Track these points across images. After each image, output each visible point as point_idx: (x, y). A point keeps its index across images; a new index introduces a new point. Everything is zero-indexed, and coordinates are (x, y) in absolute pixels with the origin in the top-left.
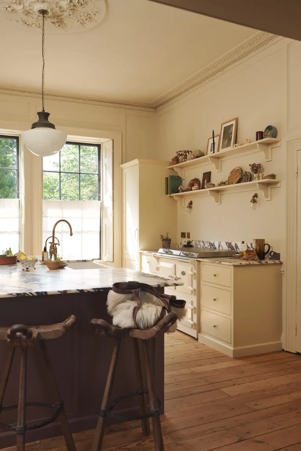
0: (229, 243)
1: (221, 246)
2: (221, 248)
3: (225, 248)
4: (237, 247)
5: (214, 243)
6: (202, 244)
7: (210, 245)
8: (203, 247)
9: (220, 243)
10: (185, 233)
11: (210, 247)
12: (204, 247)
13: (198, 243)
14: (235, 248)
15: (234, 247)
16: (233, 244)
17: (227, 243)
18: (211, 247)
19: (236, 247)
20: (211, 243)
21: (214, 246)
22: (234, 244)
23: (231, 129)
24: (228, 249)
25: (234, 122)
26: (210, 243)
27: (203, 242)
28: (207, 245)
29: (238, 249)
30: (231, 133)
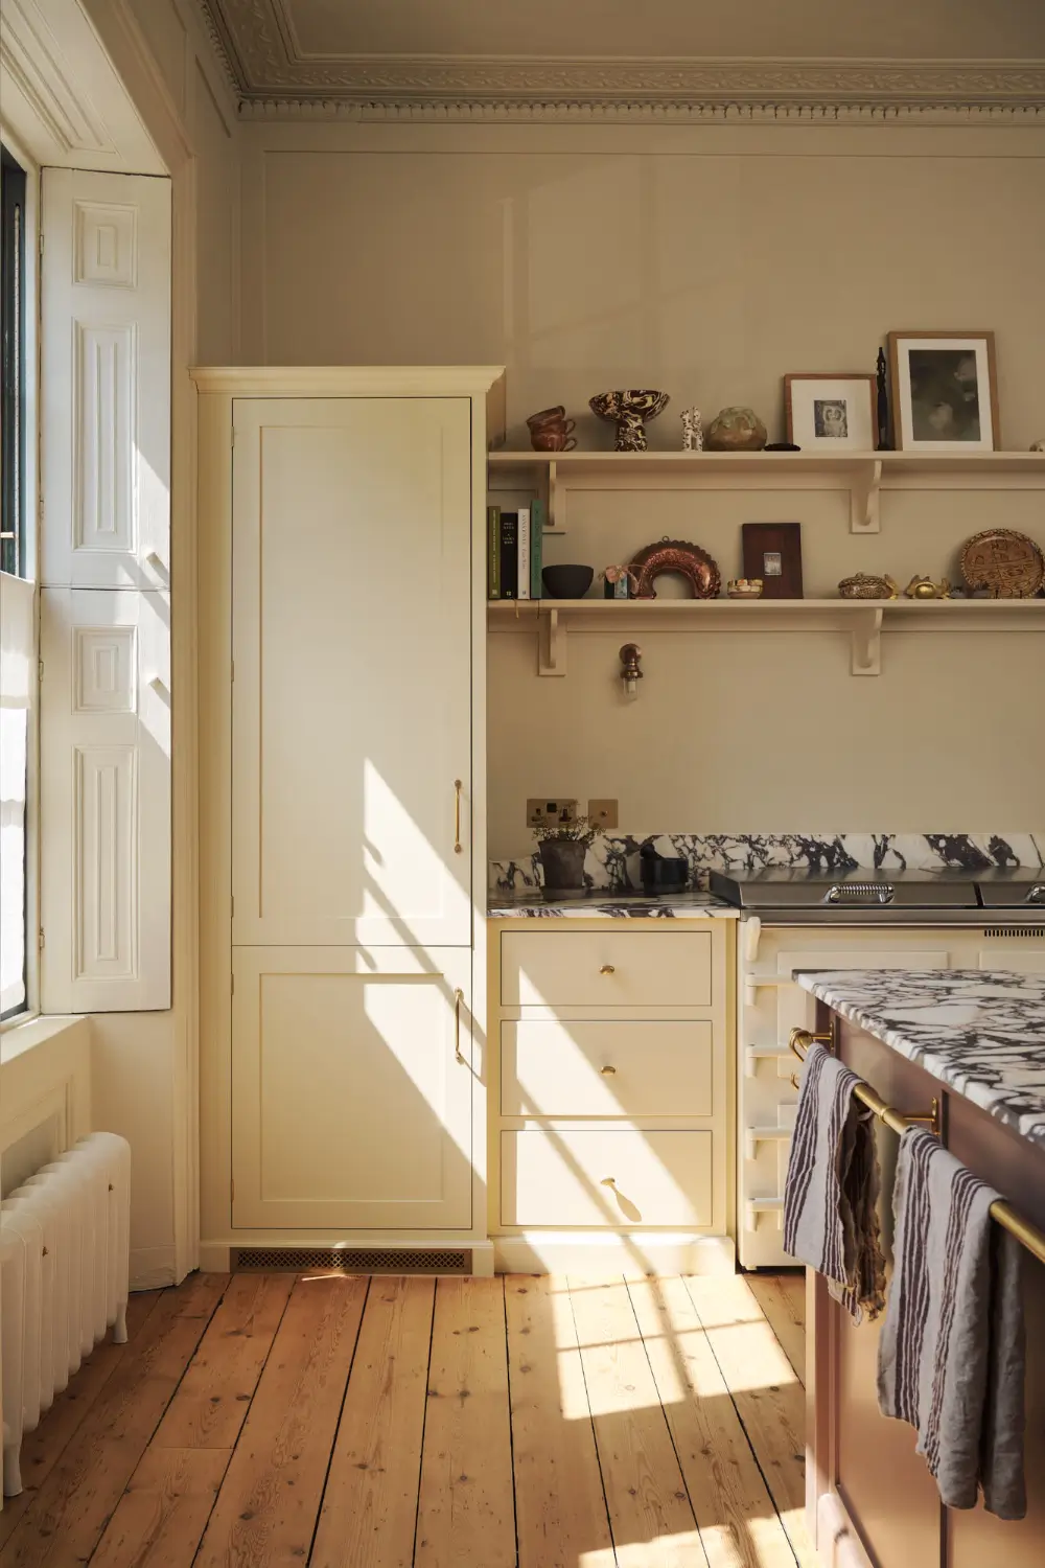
0: (949, 840)
1: (897, 854)
2: (890, 863)
3: (923, 859)
4: (1000, 848)
5: (837, 843)
6: (740, 853)
7: (810, 855)
8: (751, 865)
9: (885, 839)
10: (573, 803)
11: (805, 861)
12: (758, 864)
13: (700, 849)
14: (992, 858)
15: (987, 854)
16: (981, 842)
17: (933, 841)
18: (814, 865)
19: (994, 854)
20: (819, 846)
21: (843, 854)
22: (988, 842)
23: (965, 366)
24: (944, 865)
25: (979, 347)
26: (805, 845)
27: (746, 839)
28: (777, 854)
29: (1013, 857)
30: (972, 386)
